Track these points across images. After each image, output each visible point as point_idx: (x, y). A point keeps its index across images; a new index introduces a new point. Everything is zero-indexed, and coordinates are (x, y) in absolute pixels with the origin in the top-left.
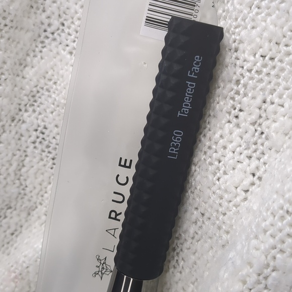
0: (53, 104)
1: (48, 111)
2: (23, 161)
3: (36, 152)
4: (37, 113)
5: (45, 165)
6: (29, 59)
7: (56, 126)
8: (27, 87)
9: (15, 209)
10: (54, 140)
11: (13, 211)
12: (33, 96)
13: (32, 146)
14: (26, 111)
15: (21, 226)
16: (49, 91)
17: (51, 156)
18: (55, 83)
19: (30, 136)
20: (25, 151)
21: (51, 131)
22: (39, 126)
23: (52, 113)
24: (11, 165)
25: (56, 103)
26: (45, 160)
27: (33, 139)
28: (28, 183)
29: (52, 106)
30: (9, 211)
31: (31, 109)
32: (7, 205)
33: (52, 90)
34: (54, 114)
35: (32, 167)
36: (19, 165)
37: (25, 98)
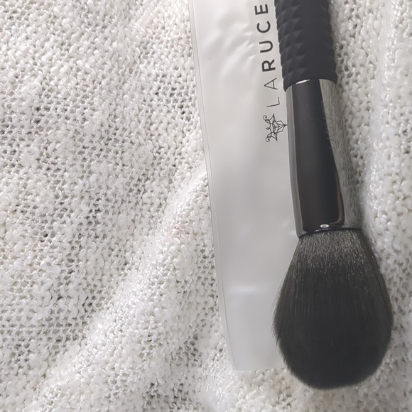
0: (167, 47)
1: (163, 57)
2: (150, 117)
3: (162, 103)
4: (152, 64)
5: (174, 118)
6: (132, 12)
7: (176, 69)
8: (137, 37)
9: (154, 180)
10: (177, 84)
11: (152, 182)
12: (145, 48)
13: (156, 98)
14: (141, 63)
15: (165, 199)
16: (159, 38)
17: (177, 105)
18: (163, 28)
19: (151, 89)
20: (150, 106)
21: (171, 76)
22: (158, 76)
23: (168, 57)
24: (140, 122)
25: (169, 45)
26: (173, 111)
27: (155, 89)
28: (160, 142)
29: (166, 49)
30: (148, 182)
31: (145, 61)
32: (144, 175)
33: (161, 36)
34: (170, 56)
35: (161, 122)
36: (147, 123)
37: (137, 49)
